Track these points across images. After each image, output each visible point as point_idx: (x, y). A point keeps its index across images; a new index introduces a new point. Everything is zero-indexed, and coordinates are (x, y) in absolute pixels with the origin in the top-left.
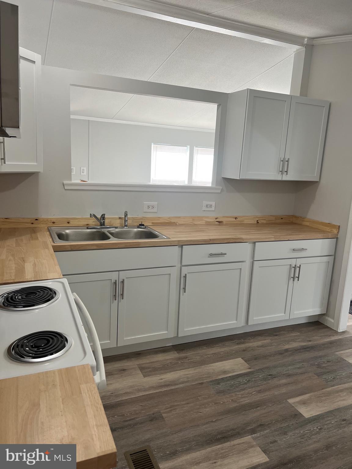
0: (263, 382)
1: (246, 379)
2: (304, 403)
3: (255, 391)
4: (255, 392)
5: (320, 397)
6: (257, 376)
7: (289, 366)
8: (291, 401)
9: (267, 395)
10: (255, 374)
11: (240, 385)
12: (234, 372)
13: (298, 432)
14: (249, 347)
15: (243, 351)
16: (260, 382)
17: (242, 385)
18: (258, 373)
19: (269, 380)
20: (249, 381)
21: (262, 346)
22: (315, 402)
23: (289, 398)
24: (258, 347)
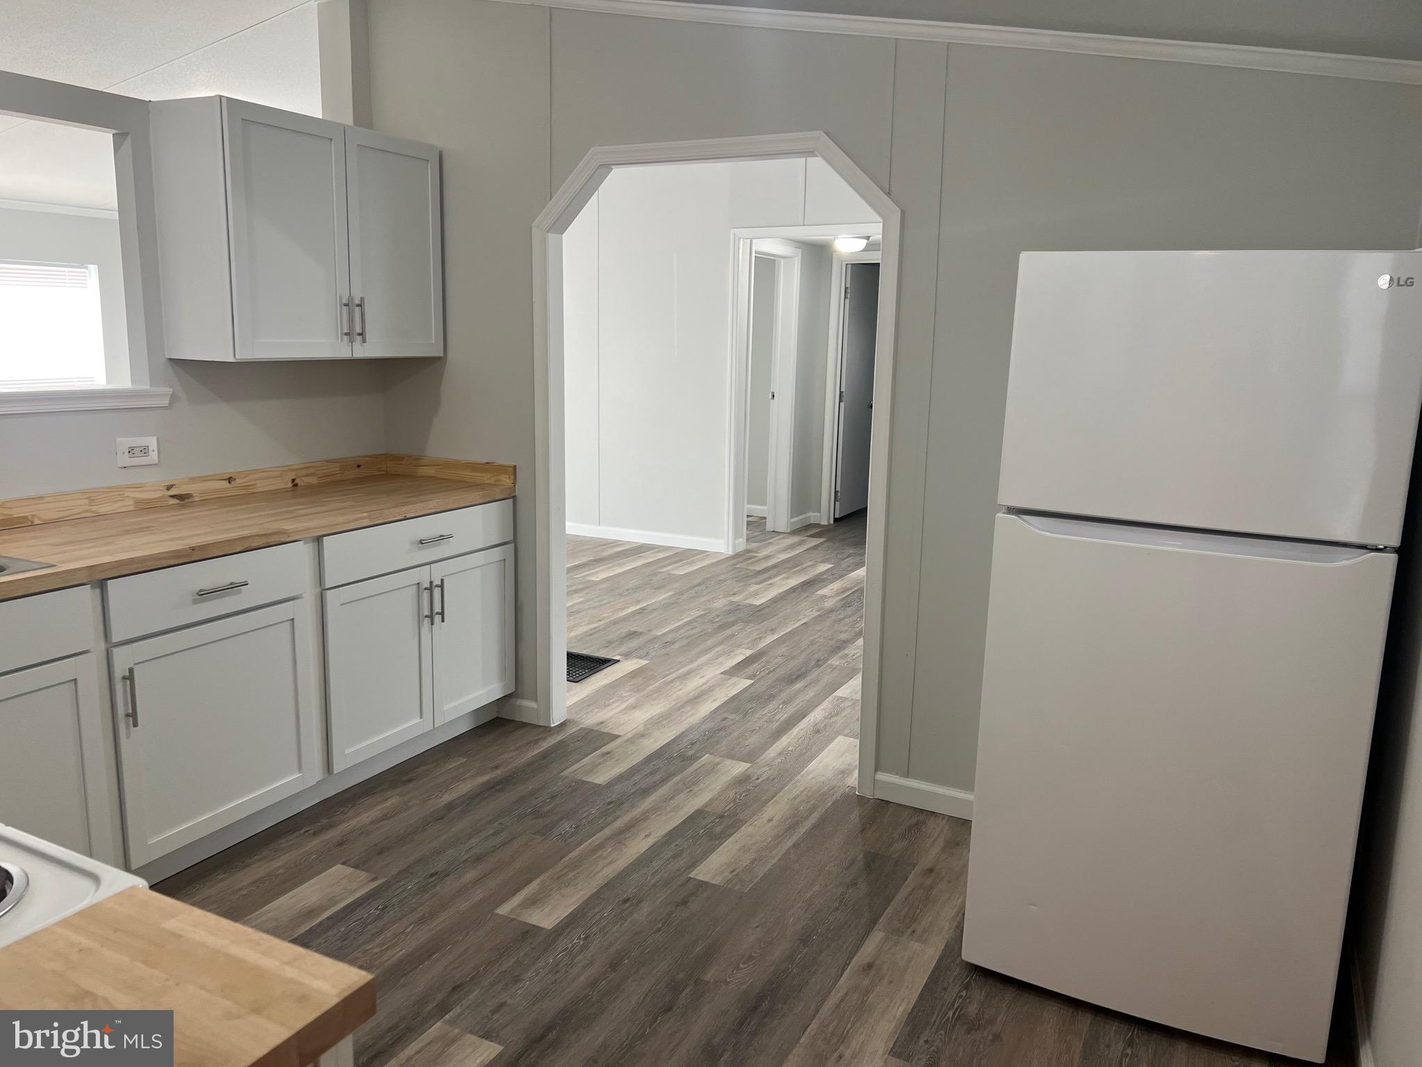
0: (422, 896)
1: (376, 906)
2: (533, 902)
3: (410, 925)
4: (412, 926)
5: (562, 876)
6: (400, 890)
7: (470, 839)
8: (503, 910)
9: (444, 921)
10: (395, 887)
11: (364, 929)
12: (335, 904)
13: (544, 964)
14: (351, 832)
15: (338, 846)
16: (414, 901)
17: (370, 924)
18: (400, 881)
19: (435, 886)
20: (383, 909)
21: (385, 817)
22: (556, 891)
23: (497, 907)
24: (372, 822)
